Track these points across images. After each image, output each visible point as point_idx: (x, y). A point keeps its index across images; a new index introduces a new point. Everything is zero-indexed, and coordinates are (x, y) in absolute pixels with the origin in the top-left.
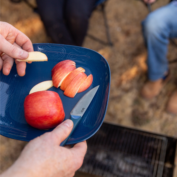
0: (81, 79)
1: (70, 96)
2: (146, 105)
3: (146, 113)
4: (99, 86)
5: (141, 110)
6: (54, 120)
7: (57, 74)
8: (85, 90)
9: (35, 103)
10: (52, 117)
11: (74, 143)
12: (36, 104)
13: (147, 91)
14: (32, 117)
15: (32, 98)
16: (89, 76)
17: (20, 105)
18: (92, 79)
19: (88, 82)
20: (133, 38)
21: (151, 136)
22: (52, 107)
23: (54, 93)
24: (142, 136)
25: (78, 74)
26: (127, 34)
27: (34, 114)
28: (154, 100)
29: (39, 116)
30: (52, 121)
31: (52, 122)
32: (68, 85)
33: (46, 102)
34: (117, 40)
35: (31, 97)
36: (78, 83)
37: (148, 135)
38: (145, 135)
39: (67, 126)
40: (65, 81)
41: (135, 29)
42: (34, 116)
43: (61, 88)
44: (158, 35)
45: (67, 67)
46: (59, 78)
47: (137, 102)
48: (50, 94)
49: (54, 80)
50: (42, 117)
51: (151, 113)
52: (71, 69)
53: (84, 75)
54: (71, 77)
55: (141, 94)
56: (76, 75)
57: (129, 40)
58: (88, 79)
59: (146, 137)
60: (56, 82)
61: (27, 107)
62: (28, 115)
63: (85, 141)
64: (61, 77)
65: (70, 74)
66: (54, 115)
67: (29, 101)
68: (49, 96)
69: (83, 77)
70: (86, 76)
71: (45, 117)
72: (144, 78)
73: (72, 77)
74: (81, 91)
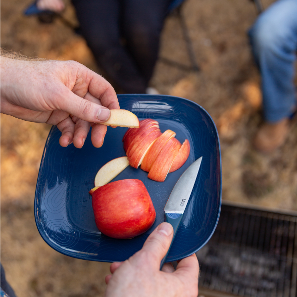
0: (173, 151)
1: (159, 180)
2: (264, 163)
3: (265, 176)
4: (201, 158)
5: (256, 172)
6: (142, 224)
7: (135, 146)
8: (181, 167)
9: (110, 202)
10: (139, 221)
11: (178, 259)
12: (112, 203)
13: (264, 139)
14: (109, 224)
15: (104, 195)
16: (184, 143)
17: (84, 201)
18: (188, 147)
19: (183, 153)
20: (231, 54)
21: (282, 218)
22: (138, 205)
23: (137, 182)
24: (267, 219)
25: (167, 144)
26: (222, 48)
27: (111, 220)
28: (276, 155)
29: (119, 222)
30: (139, 226)
31: (139, 228)
32: (153, 163)
33: (127, 200)
34: (206, 61)
35: (102, 194)
36: (169, 157)
37: (276, 217)
38: (270, 217)
39: (165, 235)
40: (148, 157)
41: (235, 39)
42: (111, 222)
43: (142, 167)
44: (277, 50)
45: (148, 133)
46: (138, 152)
47: (248, 159)
48: (131, 184)
49: (130, 157)
50: (124, 223)
51: (273, 176)
52: (154, 135)
53: (176, 143)
54: (156, 150)
55: (254, 146)
56: (164, 145)
57: (225, 58)
58: (183, 149)
59: (272, 220)
60: (134, 159)
61: (99, 209)
62: (101, 221)
63: (195, 254)
64: (140, 151)
65: (154, 144)
66: (142, 217)
67: (100, 199)
68: (131, 189)
69: (175, 146)
70: (179, 143)
71: (129, 223)
72: (257, 119)
73: (158, 148)
74: (175, 169)
